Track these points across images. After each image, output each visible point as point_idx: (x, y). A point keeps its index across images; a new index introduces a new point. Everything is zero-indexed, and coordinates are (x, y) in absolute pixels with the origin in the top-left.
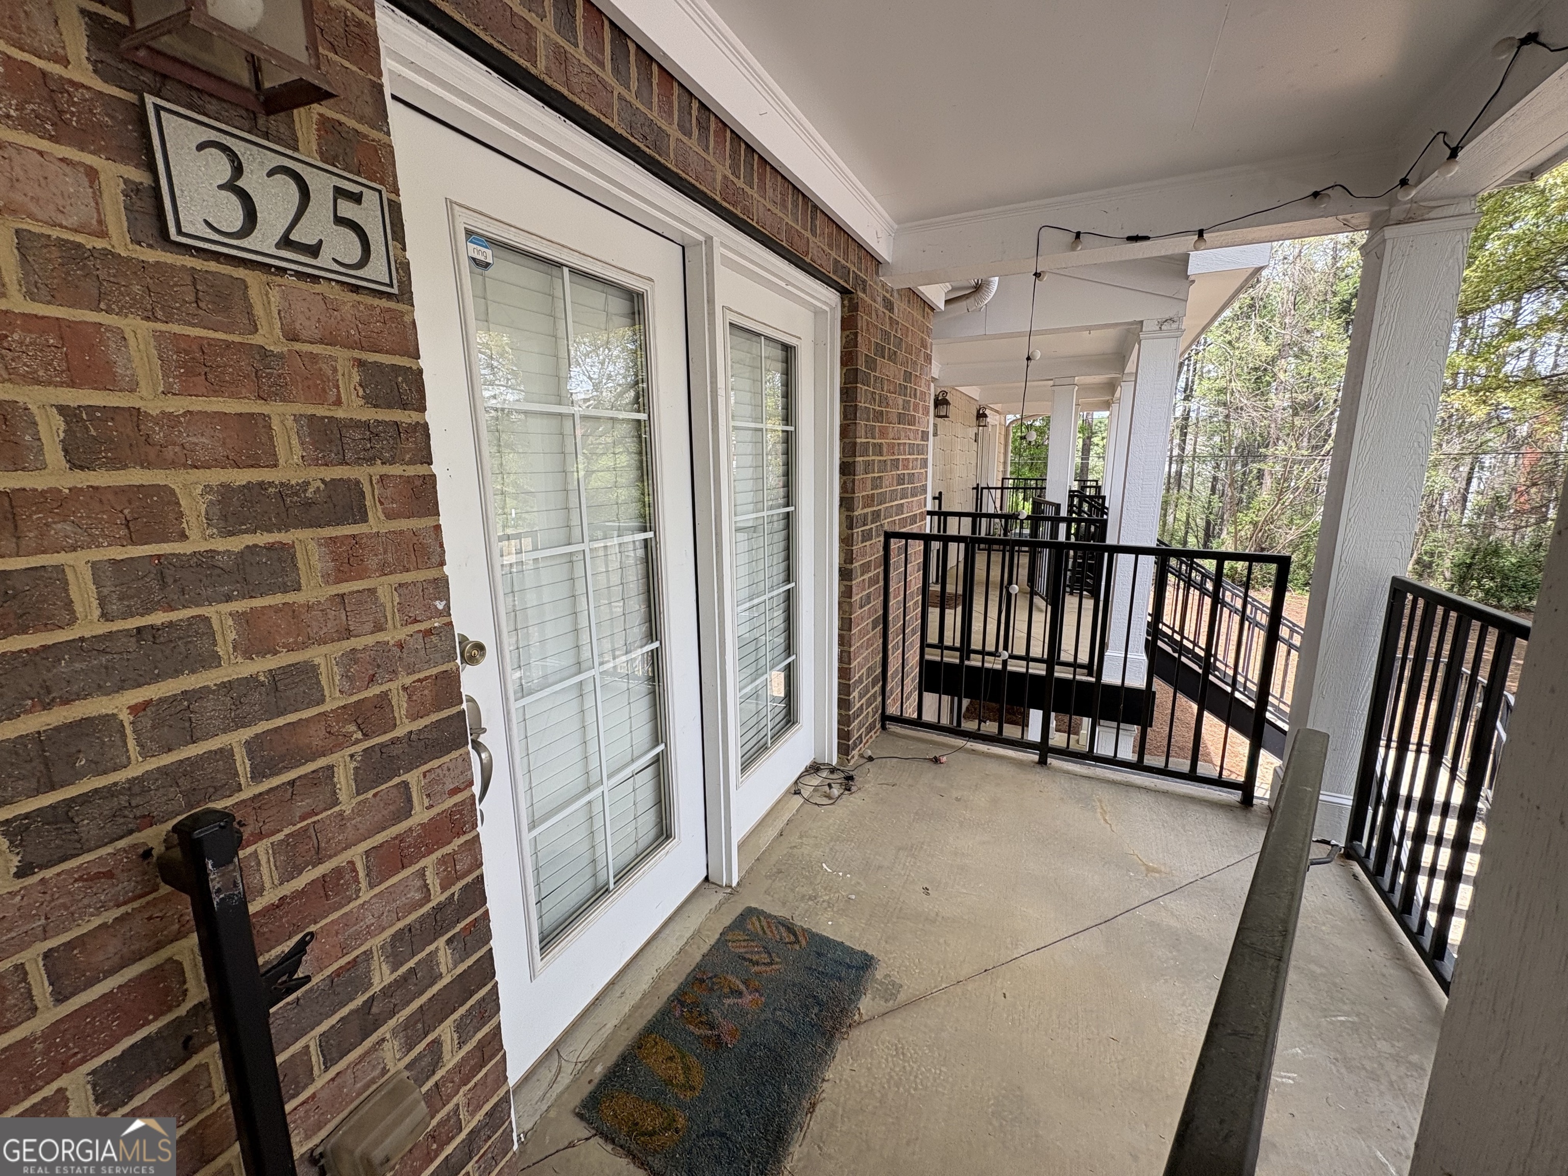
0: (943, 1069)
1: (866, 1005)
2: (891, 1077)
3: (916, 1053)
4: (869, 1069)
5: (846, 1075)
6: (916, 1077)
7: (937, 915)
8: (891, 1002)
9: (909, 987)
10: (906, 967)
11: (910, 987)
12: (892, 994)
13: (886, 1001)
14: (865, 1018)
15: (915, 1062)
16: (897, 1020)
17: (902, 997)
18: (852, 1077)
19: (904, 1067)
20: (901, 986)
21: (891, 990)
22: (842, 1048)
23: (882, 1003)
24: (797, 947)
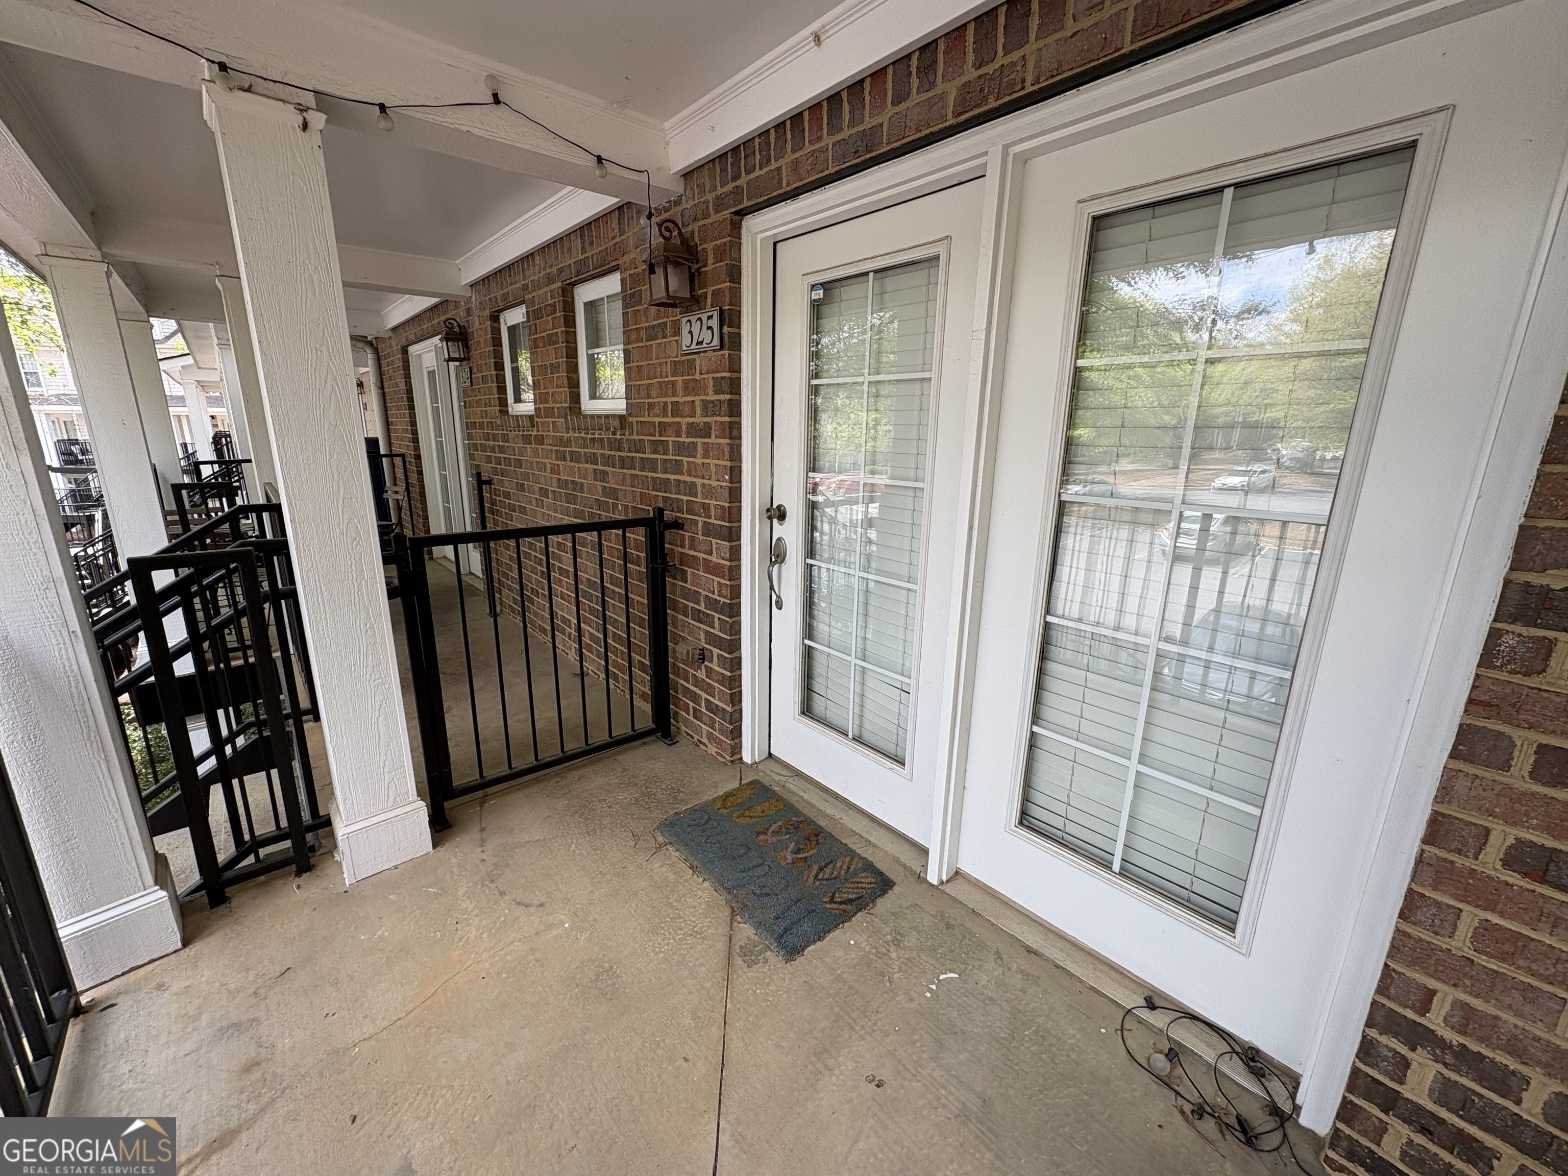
0: (662, 955)
1: (746, 931)
2: (680, 918)
3: (686, 944)
4: (695, 907)
5: (700, 893)
6: (670, 933)
7: (827, 1067)
8: (738, 951)
9: (745, 972)
10: (768, 984)
11: (745, 975)
12: (745, 955)
13: (741, 947)
14: (735, 924)
15: (680, 939)
16: (720, 946)
17: (738, 961)
18: (695, 896)
19: (681, 929)
20: (749, 967)
21: (750, 956)
22: (721, 899)
23: (742, 943)
24: (827, 899)
